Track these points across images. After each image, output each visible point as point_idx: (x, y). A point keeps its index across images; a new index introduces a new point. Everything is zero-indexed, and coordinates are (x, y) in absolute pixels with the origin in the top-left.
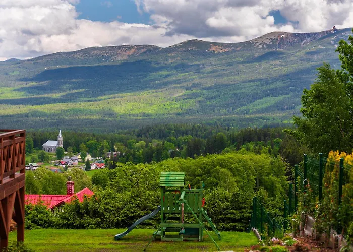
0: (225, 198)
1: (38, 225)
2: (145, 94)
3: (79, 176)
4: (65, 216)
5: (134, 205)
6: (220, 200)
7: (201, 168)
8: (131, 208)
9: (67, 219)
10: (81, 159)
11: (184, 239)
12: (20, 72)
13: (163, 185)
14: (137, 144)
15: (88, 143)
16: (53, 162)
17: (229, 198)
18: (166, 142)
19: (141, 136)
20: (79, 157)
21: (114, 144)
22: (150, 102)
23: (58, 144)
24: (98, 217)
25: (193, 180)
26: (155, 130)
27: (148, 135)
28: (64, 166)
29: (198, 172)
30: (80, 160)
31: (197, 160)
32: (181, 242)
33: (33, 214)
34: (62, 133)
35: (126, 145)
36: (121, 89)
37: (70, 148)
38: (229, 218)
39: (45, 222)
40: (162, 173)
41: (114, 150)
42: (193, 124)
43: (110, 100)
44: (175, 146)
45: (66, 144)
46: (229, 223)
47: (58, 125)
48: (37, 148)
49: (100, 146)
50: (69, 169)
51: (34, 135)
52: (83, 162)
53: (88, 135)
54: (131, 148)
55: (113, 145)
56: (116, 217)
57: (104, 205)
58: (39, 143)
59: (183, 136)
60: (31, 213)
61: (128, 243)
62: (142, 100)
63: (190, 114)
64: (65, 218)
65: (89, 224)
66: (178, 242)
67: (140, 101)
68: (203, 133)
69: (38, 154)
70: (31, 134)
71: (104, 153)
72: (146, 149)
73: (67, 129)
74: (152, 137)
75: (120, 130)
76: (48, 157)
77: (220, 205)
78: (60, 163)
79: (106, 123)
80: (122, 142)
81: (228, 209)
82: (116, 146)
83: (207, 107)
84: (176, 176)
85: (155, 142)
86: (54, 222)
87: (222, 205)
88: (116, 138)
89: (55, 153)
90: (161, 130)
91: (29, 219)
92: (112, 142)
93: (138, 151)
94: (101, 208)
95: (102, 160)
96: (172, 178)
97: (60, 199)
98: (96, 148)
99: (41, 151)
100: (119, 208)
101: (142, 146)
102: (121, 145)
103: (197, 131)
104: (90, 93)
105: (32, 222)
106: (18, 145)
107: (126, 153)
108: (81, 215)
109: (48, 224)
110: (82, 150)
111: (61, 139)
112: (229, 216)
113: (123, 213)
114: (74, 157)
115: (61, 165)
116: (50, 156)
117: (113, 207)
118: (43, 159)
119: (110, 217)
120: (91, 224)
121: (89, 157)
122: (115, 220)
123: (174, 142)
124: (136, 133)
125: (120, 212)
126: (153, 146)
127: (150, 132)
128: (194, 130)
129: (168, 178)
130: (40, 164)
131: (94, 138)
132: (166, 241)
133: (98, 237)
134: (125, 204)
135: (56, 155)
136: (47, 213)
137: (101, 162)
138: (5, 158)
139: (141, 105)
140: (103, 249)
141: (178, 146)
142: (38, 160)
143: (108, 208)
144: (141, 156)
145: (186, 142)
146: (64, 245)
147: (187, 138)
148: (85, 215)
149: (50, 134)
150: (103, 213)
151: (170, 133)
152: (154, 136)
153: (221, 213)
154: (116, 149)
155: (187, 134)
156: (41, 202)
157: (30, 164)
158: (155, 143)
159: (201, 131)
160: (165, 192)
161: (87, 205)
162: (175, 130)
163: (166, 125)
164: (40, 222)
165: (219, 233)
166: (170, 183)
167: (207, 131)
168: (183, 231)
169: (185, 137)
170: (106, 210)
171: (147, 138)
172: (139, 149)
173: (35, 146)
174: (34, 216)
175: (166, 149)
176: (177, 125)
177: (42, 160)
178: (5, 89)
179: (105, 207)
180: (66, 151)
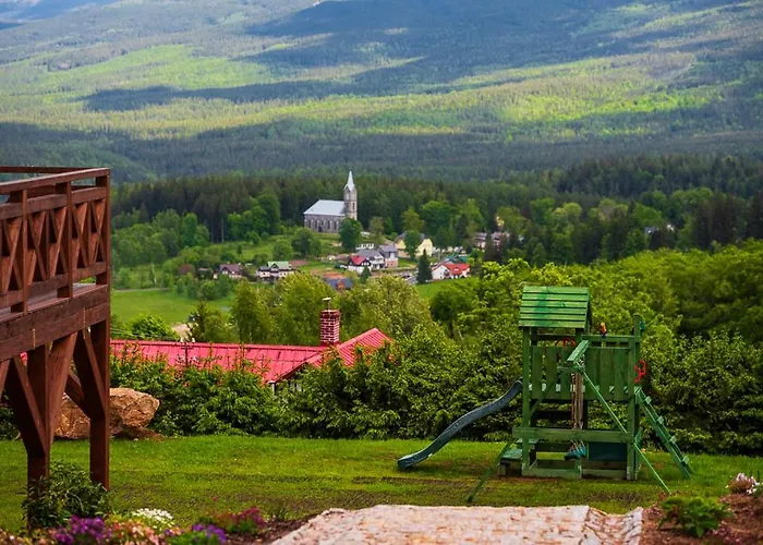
0: (743, 364)
1: (236, 425)
2: (583, 74)
3: (396, 296)
4: (305, 404)
5: (489, 377)
6: (729, 369)
7: (731, 279)
8: (481, 384)
9: (311, 411)
10: (406, 250)
11: (586, 471)
12: (247, 15)
13: (528, 324)
14: (559, 210)
15: (424, 207)
16: (331, 258)
17: (755, 363)
18: (638, 205)
19: (570, 190)
20: (401, 245)
21: (496, 211)
22: (596, 95)
23: (346, 211)
24: (392, 407)
25: (707, 312)
26: (607, 172)
27: (589, 186)
28: (360, 270)
29: (722, 288)
30: (402, 254)
31: (720, 256)
32: (576, 480)
33: (222, 396)
34: (355, 181)
35: (526, 213)
36: (517, 57)
37: (376, 222)
38: (752, 420)
39: (255, 417)
40: (526, 289)
41: (494, 228)
42: (714, 154)
43: (487, 88)
44: (663, 216)
45: (366, 211)
46: (752, 431)
47: (346, 160)
48: (290, 221)
49: (458, 217)
50: (373, 280)
51: (282, 185)
52: (412, 260)
53: (425, 185)
54: (542, 223)
55: (493, 212)
56: (440, 408)
57: (411, 377)
58: (293, 206)
59: (685, 189)
60: (216, 394)
61: (432, 478)
62: (573, 90)
63: (706, 126)
64: (306, 409)
65: (368, 428)
66: (566, 480)
67: (568, 94)
68: (743, 180)
69: (292, 237)
70: (275, 183)
71: (467, 236)
72: (582, 225)
73: (369, 170)
74: (600, 193)
75: (513, 173)
76: (317, 246)
77: (725, 384)
78: (350, 262)
79: (475, 153)
80: (518, 205)
81: (748, 393)
82: (500, 215)
83: (756, 109)
84: (565, 297)
85: (606, 204)
86: (278, 418)
87: (732, 381)
88: (500, 196)
89: (337, 235)
90: (623, 173)
91: (211, 409)
92: (490, 207)
93: (560, 230)
94: (401, 383)
95: (464, 255)
96: (552, 304)
97: (301, 356)
98: (445, 223)
99: (299, 229)
100: (448, 384)
101: (571, 217)
102: (515, 213)
103: (726, 176)
104: (432, 71)
105: (219, 417)
106: (84, 208)
107: (527, 237)
108: (346, 402)
109: (262, 424)
110: (409, 228)
111: (354, 196)
112: (750, 413)
113: (459, 398)
114: (388, 246)
115: (351, 268)
116: (323, 242)
117: (432, 381)
118: (305, 250)
119: (423, 409)
120: (374, 427)
121: (427, 246)
122: (436, 418)
123: (661, 208)
124: (557, 181)
125: (451, 394)
126: (603, 218)
127: (595, 179)
128: (718, 174)
129: (542, 303)
130: (299, 263)
131: (440, 194)
132: (534, 477)
133: (357, 459)
134: (467, 375)
135: (339, 240)
136: (259, 395)
137: (462, 261)
138: (38, 243)
139: (570, 103)
140: (361, 492)
141: (672, 216)
142: (293, 254)
143: (419, 385)
144: (570, 245)
145: (693, 208)
146: (263, 479)
147: (696, 196)
148: (358, 402)
149: (324, 183)
150: (405, 398)
151: (649, 180)
152: (604, 189)
153: (729, 405)
154: (500, 223)
155: (697, 184)
156: (244, 365)
157: (271, 264)
158: (607, 209)
159: (738, 175)
160: (534, 343)
161: (363, 373)
162: (664, 173)
163: (640, 159)
164: (240, 417)
165: (686, 458)
166: (546, 317)
167: (755, 176)
168: (580, 450)
169: (693, 191)
170: (415, 389)
171: (587, 193)
172: (564, 225)
173: (286, 215)
174: (224, 402)
175: (636, 224)
176: (670, 157)
177: (303, 251)
178: (207, 61)
179: (410, 382)
180: (366, 228)
